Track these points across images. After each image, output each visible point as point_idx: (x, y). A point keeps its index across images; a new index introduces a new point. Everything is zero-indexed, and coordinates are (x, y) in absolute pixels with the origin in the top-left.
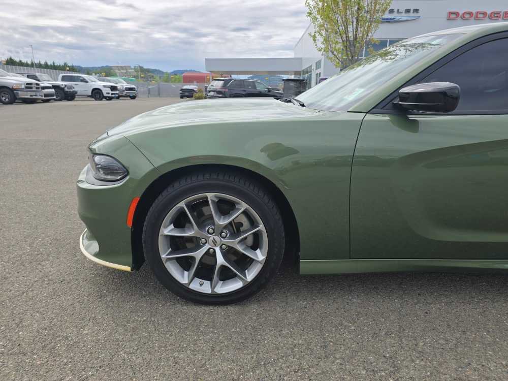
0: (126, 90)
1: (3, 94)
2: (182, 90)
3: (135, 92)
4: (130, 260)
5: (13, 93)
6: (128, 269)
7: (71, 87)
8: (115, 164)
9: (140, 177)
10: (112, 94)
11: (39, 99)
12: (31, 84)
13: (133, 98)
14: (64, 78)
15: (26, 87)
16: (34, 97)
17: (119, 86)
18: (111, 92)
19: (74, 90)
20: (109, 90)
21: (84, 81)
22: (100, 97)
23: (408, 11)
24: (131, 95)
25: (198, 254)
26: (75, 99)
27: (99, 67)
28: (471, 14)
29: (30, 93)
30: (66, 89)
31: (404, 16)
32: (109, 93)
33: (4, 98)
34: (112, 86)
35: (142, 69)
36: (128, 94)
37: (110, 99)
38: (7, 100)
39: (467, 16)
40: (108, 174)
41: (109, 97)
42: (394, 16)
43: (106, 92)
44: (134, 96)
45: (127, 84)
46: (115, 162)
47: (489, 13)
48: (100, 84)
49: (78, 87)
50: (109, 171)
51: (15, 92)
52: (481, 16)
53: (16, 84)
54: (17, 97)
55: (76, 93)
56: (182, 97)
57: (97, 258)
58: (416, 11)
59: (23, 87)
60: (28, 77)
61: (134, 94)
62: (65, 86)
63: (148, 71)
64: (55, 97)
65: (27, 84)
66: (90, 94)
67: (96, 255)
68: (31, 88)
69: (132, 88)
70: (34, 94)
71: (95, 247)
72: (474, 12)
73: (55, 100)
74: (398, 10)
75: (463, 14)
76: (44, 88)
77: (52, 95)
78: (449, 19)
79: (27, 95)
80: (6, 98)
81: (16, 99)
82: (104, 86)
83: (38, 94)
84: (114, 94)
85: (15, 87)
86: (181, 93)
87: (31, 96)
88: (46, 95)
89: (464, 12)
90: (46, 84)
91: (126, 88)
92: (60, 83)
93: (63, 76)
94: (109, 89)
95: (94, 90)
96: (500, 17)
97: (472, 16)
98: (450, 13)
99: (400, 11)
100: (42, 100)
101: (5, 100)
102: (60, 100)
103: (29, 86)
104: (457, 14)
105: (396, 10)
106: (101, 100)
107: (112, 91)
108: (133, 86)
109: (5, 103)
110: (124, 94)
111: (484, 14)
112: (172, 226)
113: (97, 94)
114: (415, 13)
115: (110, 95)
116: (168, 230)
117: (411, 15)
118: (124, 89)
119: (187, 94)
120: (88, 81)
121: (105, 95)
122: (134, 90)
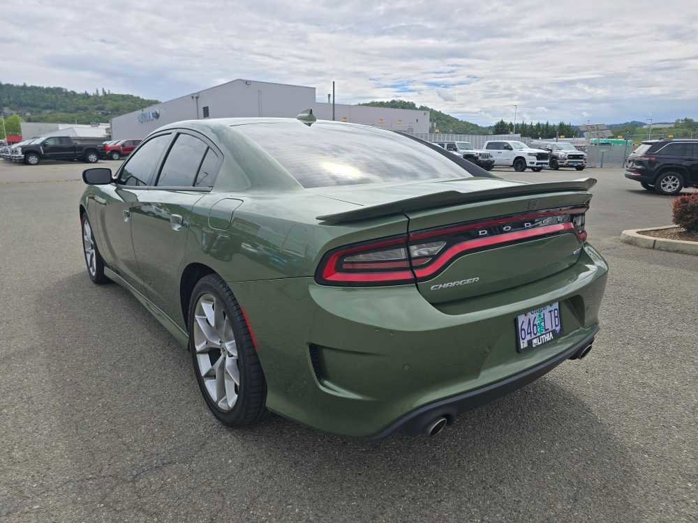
0: (569, 158)
3: (582, 160)
7: (488, 156)
10: (538, 164)
13: (580, 168)
14: (490, 146)
19: (491, 159)
21: (509, 148)
22: (522, 167)
24: (577, 165)
30: (480, 158)
32: (533, 163)
34: (539, 154)
36: (571, 164)
41: (533, 168)
43: (530, 161)
45: (571, 150)
48: (525, 152)
49: (499, 156)
55: (494, 162)
61: (580, 164)
62: (484, 154)
66: (512, 164)
69: (580, 155)
82: (530, 154)
84: (542, 164)
91: (569, 155)
92: (476, 151)
93: (489, 144)
94: (535, 158)
95: (518, 158)
106: (523, 171)
107: (538, 160)
110: (564, 164)
113: (519, 163)
115: (535, 165)
118: (566, 157)
120: (513, 147)
121: (528, 164)
122: (582, 158)
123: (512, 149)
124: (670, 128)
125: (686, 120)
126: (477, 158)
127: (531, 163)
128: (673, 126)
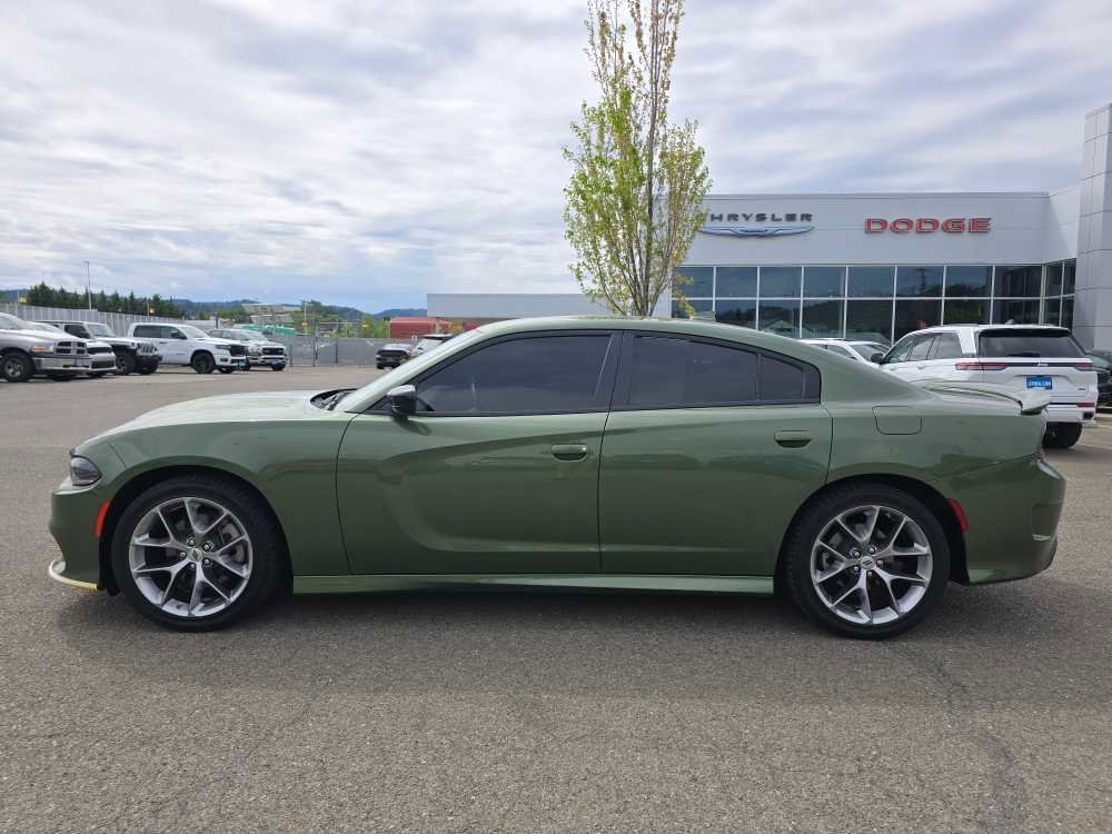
0: (265, 353)
1: (9, 363)
2: (380, 352)
3: (282, 356)
4: (97, 575)
5: (32, 361)
6: (94, 586)
7: (149, 348)
8: (90, 468)
9: (110, 481)
10: (233, 361)
11: (80, 372)
12: (68, 344)
13: (279, 367)
14: (139, 332)
15: (58, 351)
16: (71, 368)
17: (251, 345)
18: (231, 358)
19: (156, 353)
20: (227, 354)
21: (179, 336)
22: (208, 367)
23: (791, 217)
24: (274, 363)
25: (175, 569)
26: (158, 370)
27: (228, 303)
28: (909, 223)
29: (63, 362)
30: (140, 352)
31: (784, 224)
32: (226, 360)
33: (11, 371)
34: (234, 347)
35: (316, 307)
36: (268, 361)
37: (229, 370)
38: (18, 374)
39: (902, 227)
40: (81, 478)
41: (226, 367)
42: (767, 225)
43: (221, 357)
44: (279, 364)
45: (267, 342)
46: (90, 465)
47: (942, 220)
48: (209, 343)
49: (166, 348)
50: (81, 474)
51: (35, 359)
52: (929, 226)
53: (40, 345)
54: (38, 368)
55: (160, 358)
56: (380, 367)
57: (67, 577)
58: (807, 217)
59: (51, 349)
60: (68, 329)
61: (281, 361)
62: (139, 345)
63: (331, 310)
64: (115, 368)
65: (61, 344)
66: (188, 361)
67: (62, 574)
68: (68, 351)
69: (278, 349)
70: (71, 362)
71: (62, 566)
72: (914, 219)
73: (115, 373)
74: (773, 216)
75: (895, 223)
76: (93, 351)
77: (109, 364)
78: (869, 230)
79: (58, 365)
80: (15, 370)
81: (36, 372)
82: (219, 347)
83: (79, 362)
84: (238, 361)
85: (36, 349)
86: (379, 359)
87: (65, 366)
88: (95, 365)
89: (895, 219)
90: (99, 343)
91: (264, 349)
92: (129, 340)
93: (138, 328)
94: (228, 352)
95: (197, 353)
96: (963, 229)
97: (911, 227)
98: (869, 222)
99: (776, 216)
100: (88, 374)
101: (13, 373)
102: (126, 373)
103: (63, 348)
104: (883, 223)
105: (769, 216)
106: (209, 372)
107: (232, 355)
108: (280, 346)
109: (12, 380)
110: (258, 361)
111: (935, 223)
112: (147, 536)
113: (202, 361)
114: (805, 221)
115: (228, 364)
116: (140, 539)
117: (798, 223)
118: (260, 351)
119: (390, 360)
120: (187, 335)
121: (218, 363)
122: (281, 354)
123: (184, 338)
124: (296, 312)
125: (313, 302)
126: (135, 351)
127: (223, 360)
128: (298, 309)
